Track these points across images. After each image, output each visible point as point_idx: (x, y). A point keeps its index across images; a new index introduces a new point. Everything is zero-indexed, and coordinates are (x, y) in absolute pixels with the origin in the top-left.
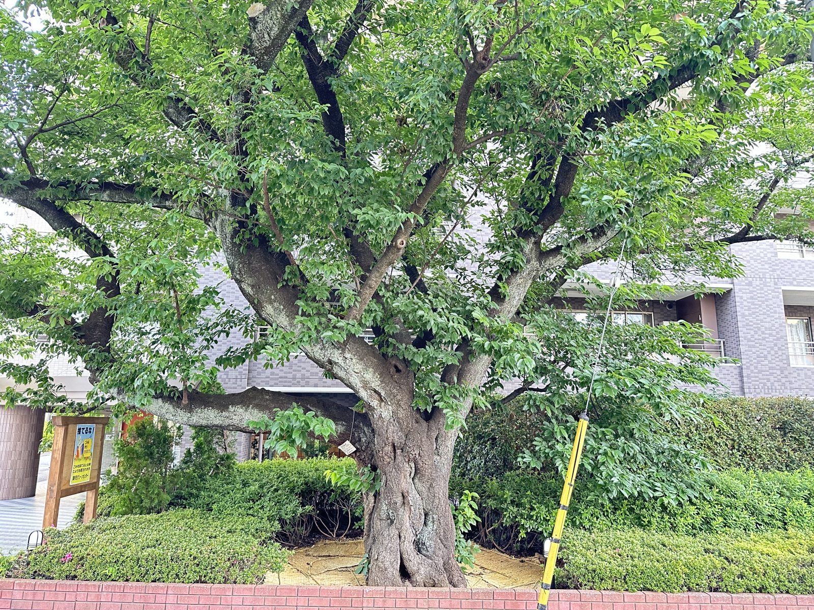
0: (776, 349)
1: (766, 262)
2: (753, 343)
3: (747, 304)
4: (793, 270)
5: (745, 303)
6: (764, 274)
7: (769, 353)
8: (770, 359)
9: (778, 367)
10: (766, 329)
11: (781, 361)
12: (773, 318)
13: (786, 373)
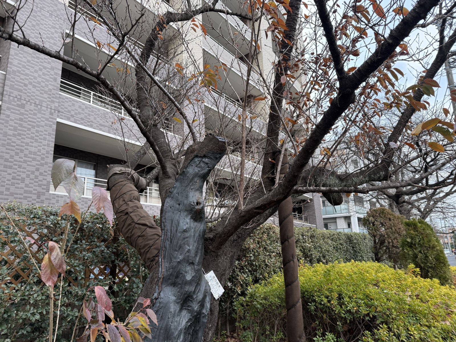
0: (37, 173)
1: (46, 92)
2: (11, 164)
3: (14, 125)
4: (73, 108)
5: (11, 123)
6: (41, 102)
7: (28, 176)
8: (28, 183)
9: (36, 192)
10: (31, 153)
11: (40, 186)
12: (40, 144)
13: (43, 198)
